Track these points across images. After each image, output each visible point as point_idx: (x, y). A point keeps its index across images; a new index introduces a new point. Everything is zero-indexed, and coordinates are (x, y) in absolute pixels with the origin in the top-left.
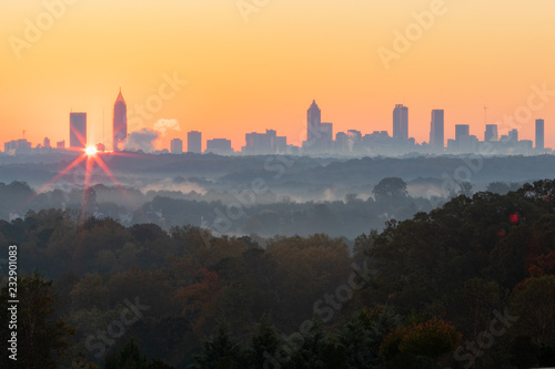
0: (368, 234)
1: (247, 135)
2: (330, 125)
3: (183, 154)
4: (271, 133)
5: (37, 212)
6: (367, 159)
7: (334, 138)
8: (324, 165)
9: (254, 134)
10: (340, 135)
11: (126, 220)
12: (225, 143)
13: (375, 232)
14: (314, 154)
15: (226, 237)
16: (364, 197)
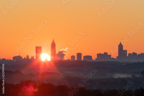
0: (139, 89)
1: (97, 54)
2: (126, 51)
3: (75, 61)
4: (106, 54)
5: (24, 81)
6: (139, 63)
7: (128, 55)
8: (124, 65)
9: (100, 54)
10: (130, 54)
11: (55, 84)
12: (90, 57)
13: (142, 88)
14: (120, 61)
15: (90, 90)
16: (138, 76)
